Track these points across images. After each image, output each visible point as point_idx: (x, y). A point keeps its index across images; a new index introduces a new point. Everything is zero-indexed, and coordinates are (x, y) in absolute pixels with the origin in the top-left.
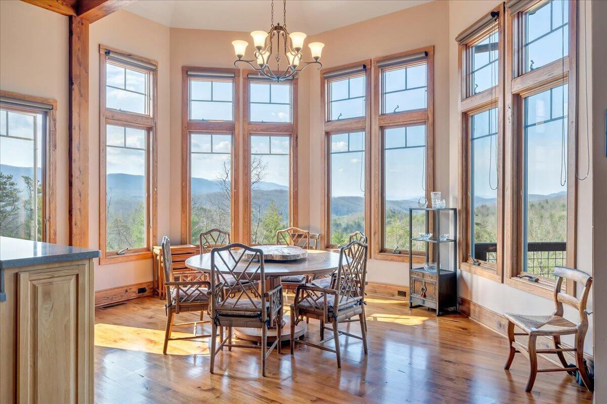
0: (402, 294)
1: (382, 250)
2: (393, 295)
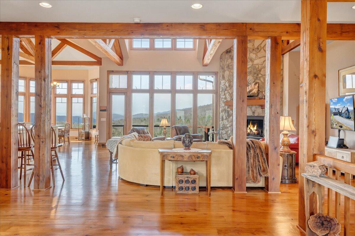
0: (76, 138)
1: (71, 128)
2: (74, 139)
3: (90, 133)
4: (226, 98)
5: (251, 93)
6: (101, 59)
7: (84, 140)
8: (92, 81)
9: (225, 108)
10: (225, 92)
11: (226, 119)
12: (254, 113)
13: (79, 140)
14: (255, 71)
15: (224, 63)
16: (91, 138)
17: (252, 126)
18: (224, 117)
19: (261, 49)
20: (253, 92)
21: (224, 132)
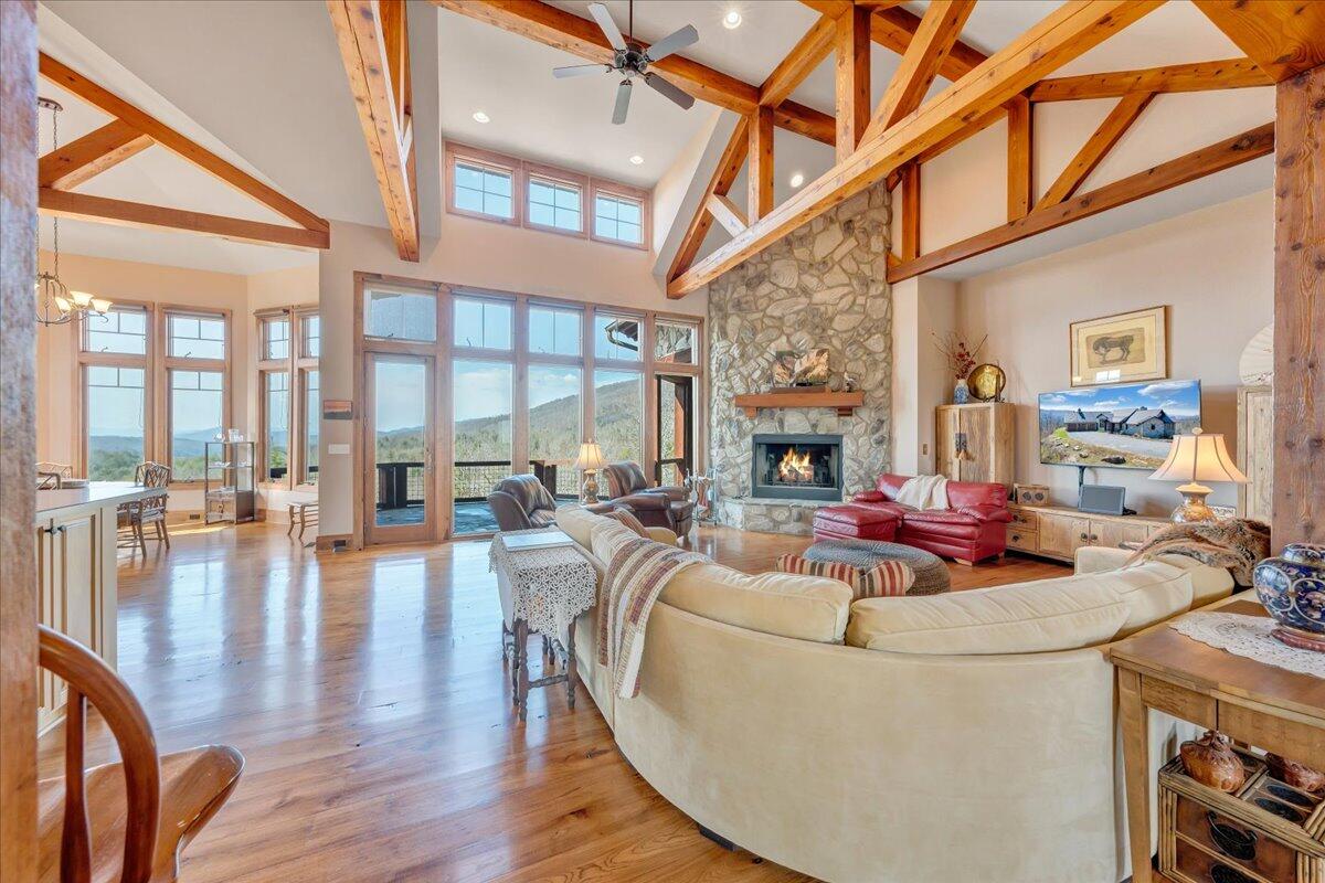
0: (196, 518)
2: (184, 520)
3: (258, 493)
4: (731, 388)
5: (809, 375)
6: (325, 223)
7: (232, 522)
8: (264, 317)
9: (730, 414)
10: (726, 372)
11: (734, 442)
12: (814, 426)
13: (207, 524)
14: (817, 320)
15: (725, 295)
16: (263, 512)
17: (794, 458)
18: (728, 438)
19: (833, 265)
20: (815, 372)
21: (727, 476)
